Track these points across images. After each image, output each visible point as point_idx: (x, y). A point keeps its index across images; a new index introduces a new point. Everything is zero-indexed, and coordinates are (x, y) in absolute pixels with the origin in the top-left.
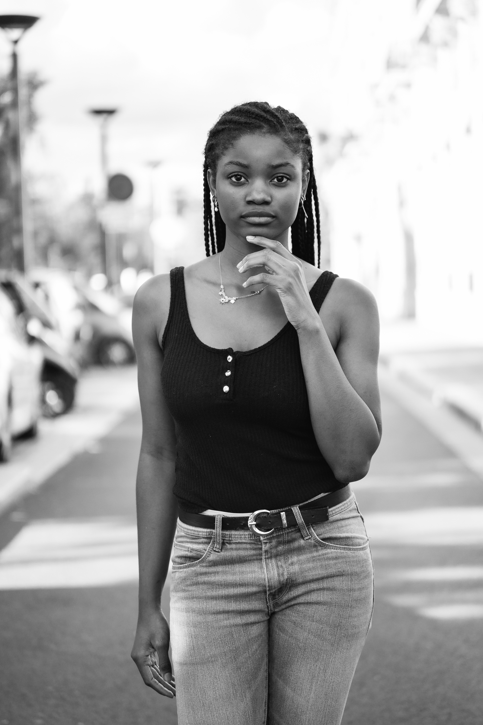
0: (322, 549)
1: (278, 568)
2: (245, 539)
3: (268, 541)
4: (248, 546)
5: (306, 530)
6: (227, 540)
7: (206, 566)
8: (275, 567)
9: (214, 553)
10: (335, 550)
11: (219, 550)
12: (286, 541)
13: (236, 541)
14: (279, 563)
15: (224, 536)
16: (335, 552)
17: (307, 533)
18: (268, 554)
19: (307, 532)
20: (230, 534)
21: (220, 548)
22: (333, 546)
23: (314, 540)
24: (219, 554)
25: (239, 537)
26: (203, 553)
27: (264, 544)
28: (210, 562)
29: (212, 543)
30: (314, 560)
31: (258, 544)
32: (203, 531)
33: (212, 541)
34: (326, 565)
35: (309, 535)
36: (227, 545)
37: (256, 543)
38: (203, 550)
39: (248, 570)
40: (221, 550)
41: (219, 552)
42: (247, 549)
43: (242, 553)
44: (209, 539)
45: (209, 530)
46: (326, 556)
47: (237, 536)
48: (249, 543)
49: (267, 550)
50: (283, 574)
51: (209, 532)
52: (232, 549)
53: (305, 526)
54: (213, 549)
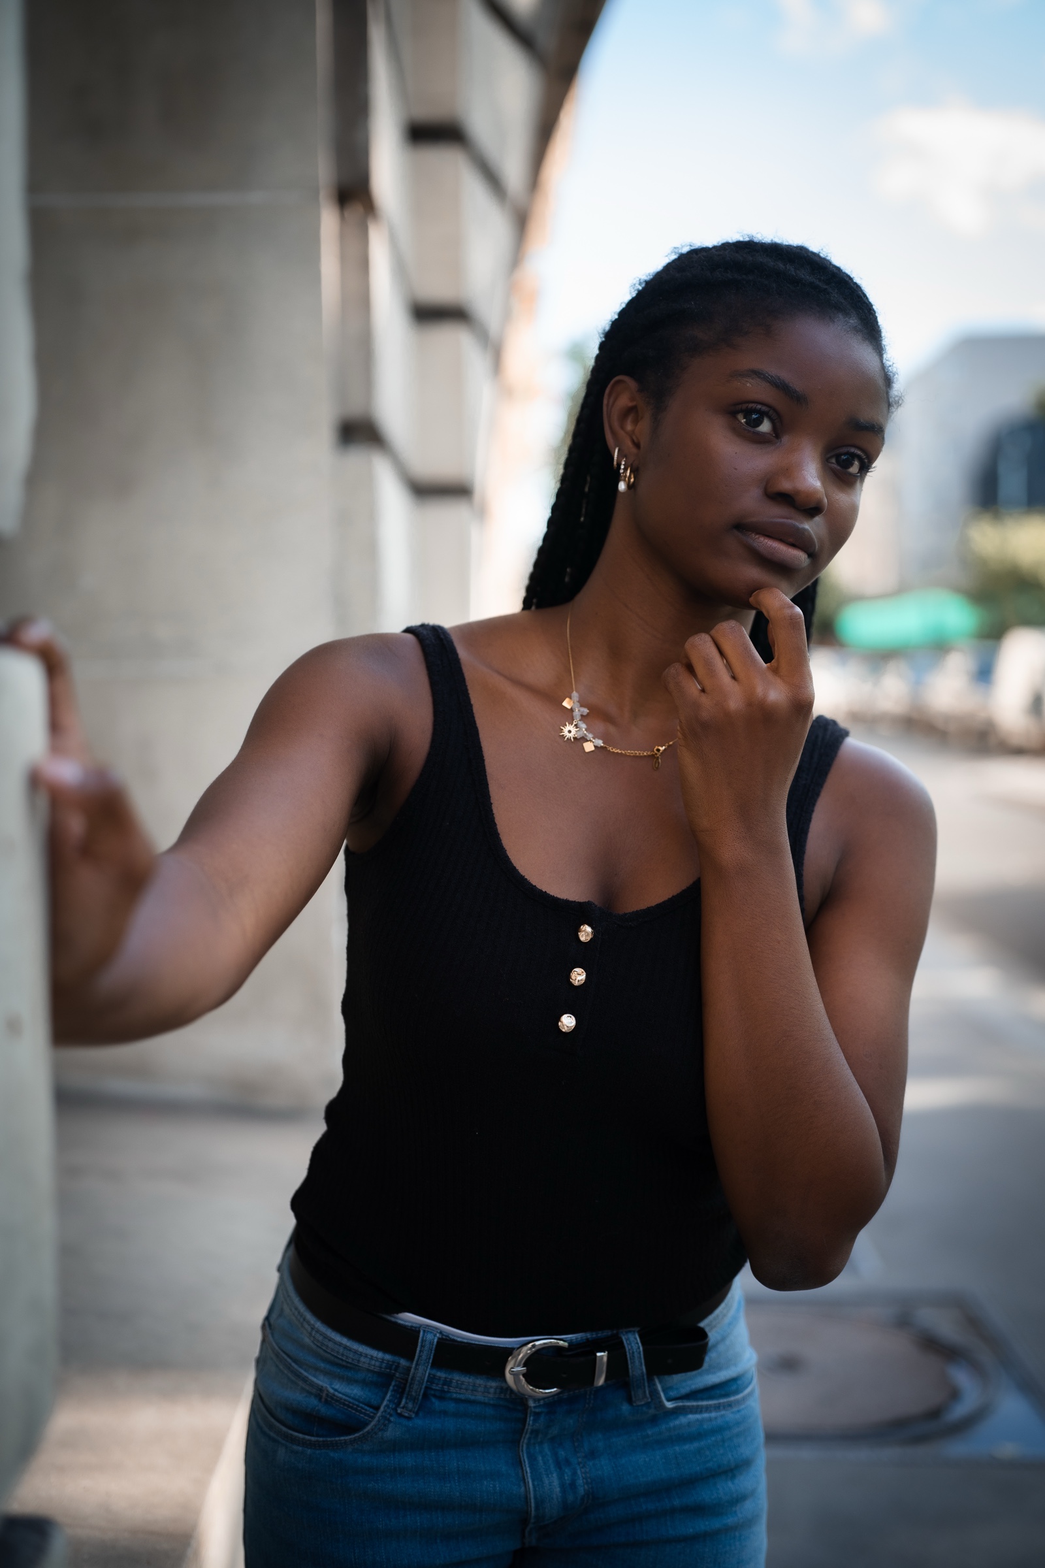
1: (560, 1468)
2: (486, 1395)
3: (545, 1410)
5: (644, 1387)
6: (435, 1390)
8: (552, 1466)
9: (399, 1420)
11: (411, 1413)
12: (587, 1408)
13: (458, 1396)
14: (561, 1453)
15: (432, 1379)
17: (645, 1394)
18: (537, 1436)
19: (645, 1391)
20: (446, 1378)
21: (416, 1410)
23: (656, 1406)
24: (411, 1424)
25: (471, 1387)
27: (532, 1415)
29: (393, 1390)
32: (372, 1356)
33: (394, 1386)
35: (647, 1398)
36: (433, 1400)
38: (366, 1407)
39: (481, 1467)
40: (417, 1414)
41: (409, 1418)
42: (485, 1417)
43: (471, 1426)
44: (383, 1379)
45: (388, 1357)
47: (464, 1387)
48: (494, 1406)
49: (539, 1429)
50: (572, 1485)
51: (388, 1361)
52: (445, 1413)
53: (644, 1381)
54: (395, 1409)
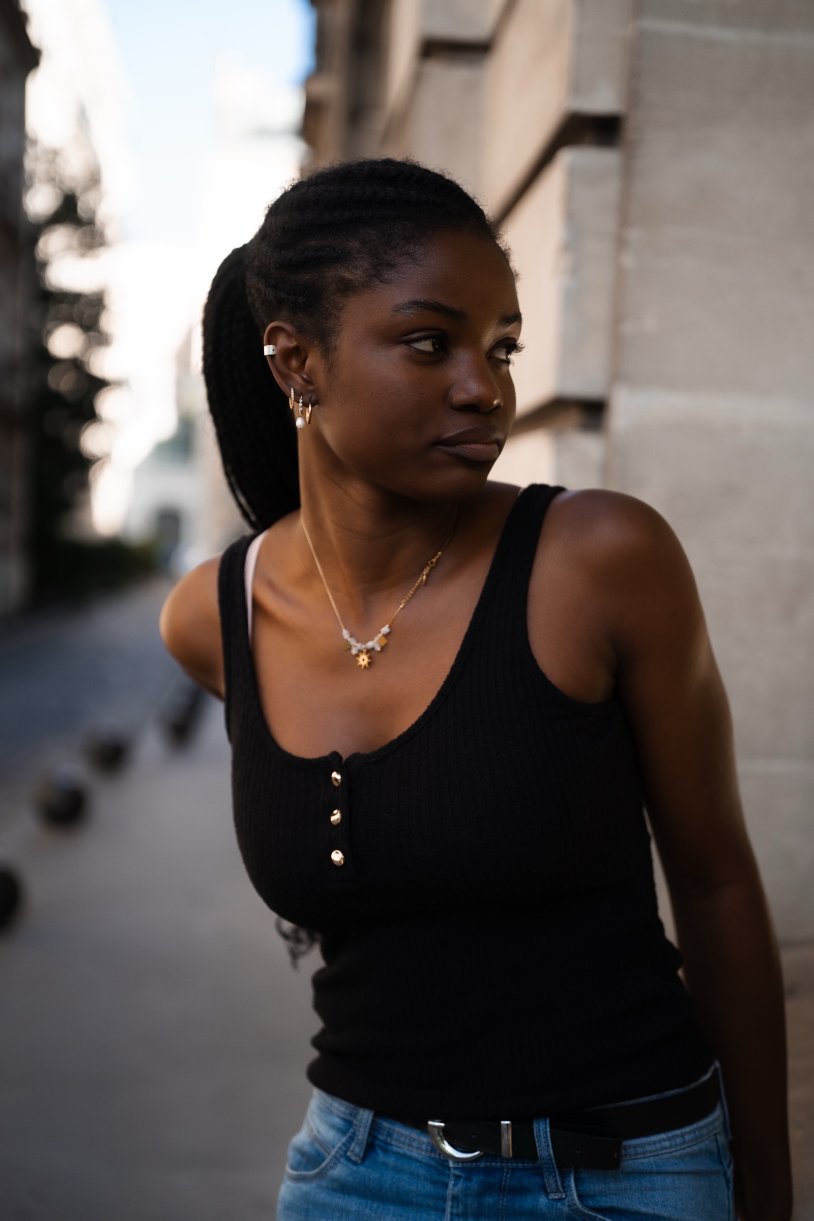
2: (419, 1151)
3: (463, 1175)
5: (558, 1175)
6: (381, 1140)
9: (347, 1163)
11: (358, 1159)
12: (505, 1187)
13: (398, 1150)
15: (374, 1130)
17: (557, 1185)
18: (458, 1204)
19: (556, 1181)
20: (388, 1129)
21: (363, 1155)
23: (569, 1206)
24: (356, 1168)
25: (407, 1141)
27: (453, 1178)
28: (334, 1180)
29: (349, 1136)
31: (444, 1174)
33: (351, 1133)
35: (560, 1192)
37: (440, 1168)
40: (363, 1160)
41: (356, 1164)
42: (418, 1176)
43: (406, 1183)
47: (402, 1140)
48: (428, 1166)
49: (458, 1197)
52: (386, 1166)
53: (553, 1167)
54: (346, 1152)
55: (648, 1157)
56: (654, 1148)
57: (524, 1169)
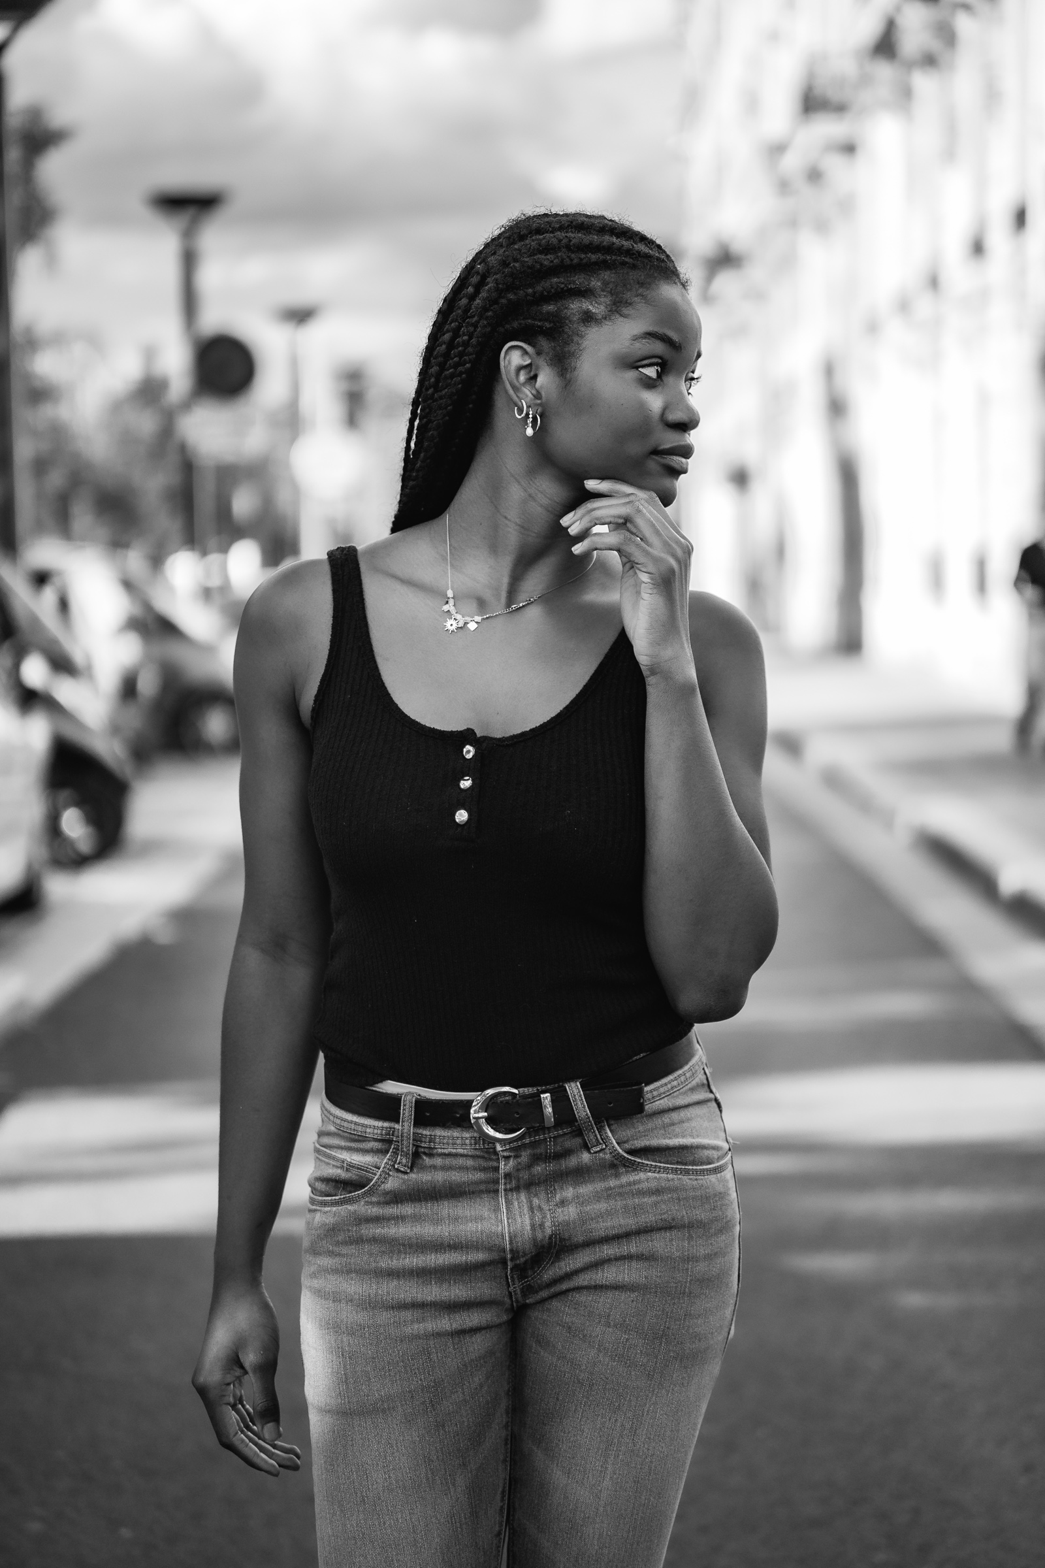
0: (627, 1172)
1: (533, 1212)
2: (464, 1147)
3: (512, 1154)
4: (470, 1163)
5: (594, 1131)
6: (424, 1147)
7: (379, 1203)
8: (526, 1210)
9: (396, 1174)
10: (656, 1175)
11: (406, 1168)
12: (550, 1155)
13: (443, 1151)
14: (536, 1201)
15: (417, 1139)
16: (656, 1178)
17: (597, 1139)
18: (511, 1181)
19: (596, 1136)
20: (431, 1135)
21: (410, 1165)
22: (651, 1165)
23: (611, 1153)
24: (406, 1177)
25: (451, 1141)
26: (372, 1173)
27: (503, 1159)
28: (386, 1193)
29: (392, 1152)
30: (609, 1196)
31: (491, 1160)
32: (374, 1126)
33: (394, 1149)
34: (635, 1208)
35: (601, 1144)
36: (425, 1158)
37: (485, 1155)
38: (373, 1168)
39: (468, 1213)
40: (412, 1169)
41: (405, 1173)
42: (467, 1168)
43: (456, 1177)
44: (387, 1143)
45: (386, 1124)
46: (636, 1187)
47: (445, 1141)
48: (473, 1157)
49: (510, 1173)
50: (542, 1225)
51: (387, 1128)
52: (434, 1167)
53: (591, 1125)
54: (393, 1166)
55: (663, 1098)
56: (665, 1088)
57: (565, 1134)
